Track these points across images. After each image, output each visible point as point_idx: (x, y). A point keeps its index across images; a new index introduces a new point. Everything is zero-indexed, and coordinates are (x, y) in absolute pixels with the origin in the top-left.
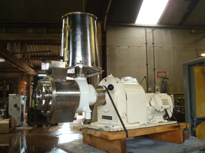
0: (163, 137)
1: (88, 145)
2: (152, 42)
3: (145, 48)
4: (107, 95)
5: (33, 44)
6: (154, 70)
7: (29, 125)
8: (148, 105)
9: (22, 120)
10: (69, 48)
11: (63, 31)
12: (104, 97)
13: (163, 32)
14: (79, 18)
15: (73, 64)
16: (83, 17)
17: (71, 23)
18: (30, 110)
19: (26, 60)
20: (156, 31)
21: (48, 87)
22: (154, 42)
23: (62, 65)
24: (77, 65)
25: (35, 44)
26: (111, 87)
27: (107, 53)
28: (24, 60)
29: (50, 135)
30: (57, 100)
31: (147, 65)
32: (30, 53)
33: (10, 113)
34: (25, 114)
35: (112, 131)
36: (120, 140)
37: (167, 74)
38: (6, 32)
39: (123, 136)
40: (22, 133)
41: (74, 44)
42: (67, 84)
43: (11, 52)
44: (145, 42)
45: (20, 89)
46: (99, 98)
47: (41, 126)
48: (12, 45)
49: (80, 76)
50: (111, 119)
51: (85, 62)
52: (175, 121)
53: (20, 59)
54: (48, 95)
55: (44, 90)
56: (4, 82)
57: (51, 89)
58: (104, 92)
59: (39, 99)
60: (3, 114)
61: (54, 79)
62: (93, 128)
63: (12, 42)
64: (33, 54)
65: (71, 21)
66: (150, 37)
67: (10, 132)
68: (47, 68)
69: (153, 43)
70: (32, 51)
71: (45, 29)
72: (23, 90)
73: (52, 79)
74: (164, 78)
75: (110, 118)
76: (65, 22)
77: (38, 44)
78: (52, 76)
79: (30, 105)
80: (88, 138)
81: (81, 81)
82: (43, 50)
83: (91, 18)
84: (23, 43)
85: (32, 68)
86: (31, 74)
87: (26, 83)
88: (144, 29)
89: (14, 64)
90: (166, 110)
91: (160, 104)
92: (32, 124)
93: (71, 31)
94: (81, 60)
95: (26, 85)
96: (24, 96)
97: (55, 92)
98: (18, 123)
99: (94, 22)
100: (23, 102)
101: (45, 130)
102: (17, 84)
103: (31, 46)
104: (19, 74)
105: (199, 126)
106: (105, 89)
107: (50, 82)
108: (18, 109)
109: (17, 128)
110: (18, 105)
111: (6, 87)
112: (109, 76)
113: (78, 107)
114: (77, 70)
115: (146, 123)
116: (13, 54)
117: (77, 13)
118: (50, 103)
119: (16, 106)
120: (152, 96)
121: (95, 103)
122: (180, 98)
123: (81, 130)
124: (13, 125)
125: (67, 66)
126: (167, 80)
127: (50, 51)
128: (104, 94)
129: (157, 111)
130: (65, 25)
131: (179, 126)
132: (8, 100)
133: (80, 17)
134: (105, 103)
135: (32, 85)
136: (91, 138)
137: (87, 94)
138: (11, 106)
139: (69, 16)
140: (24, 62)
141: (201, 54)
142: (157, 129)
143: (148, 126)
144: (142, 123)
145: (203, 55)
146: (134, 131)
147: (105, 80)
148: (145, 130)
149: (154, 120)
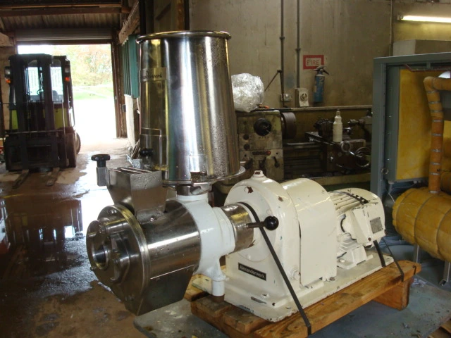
4: (256, 231)
6: (298, 51)
7: (10, 170)
26: (272, 224)
31: (282, 39)
35: (273, 321)
37: (325, 61)
47: (37, 170)
50: (264, 279)
74: (318, 71)
75: (260, 274)
92: (16, 167)
101: (50, 182)
105: (401, 198)
120: (347, 210)
122: (353, 121)
126: (324, 75)
131: (401, 278)
134: (250, 247)
135: (7, 76)
137: (213, 232)
141: (402, 15)
142: (363, 298)
143: (341, 288)
144: (327, 277)
145: (406, 18)
146: (321, 318)
147: (247, 190)
148: (341, 306)
149: (349, 260)
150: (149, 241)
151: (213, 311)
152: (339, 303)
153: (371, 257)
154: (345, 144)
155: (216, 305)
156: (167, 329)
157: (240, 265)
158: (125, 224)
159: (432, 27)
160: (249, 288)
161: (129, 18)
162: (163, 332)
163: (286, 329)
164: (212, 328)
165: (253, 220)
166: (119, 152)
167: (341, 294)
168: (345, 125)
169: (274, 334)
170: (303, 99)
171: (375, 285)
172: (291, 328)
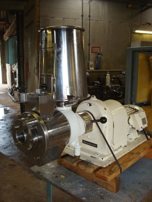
2: (88, 15)
3: (81, 20)
4: (94, 124)
6: (89, 45)
20: (93, 2)
22: (91, 15)
35: (104, 167)
36: (115, 177)
37: (101, 50)
39: (118, 173)
44: (81, 14)
66: (86, 9)
74: (98, 54)
75: (94, 145)
120: (131, 114)
122: (114, 76)
126: (101, 56)
141: (135, 30)
142: (141, 154)
143: (131, 150)
144: (123, 145)
145: (137, 31)
146: (125, 164)
147: (89, 105)
148: (133, 159)
149: (131, 137)
150: (48, 129)
151: (73, 163)
152: (131, 157)
153: (140, 136)
154: (112, 87)
155: (73, 160)
156: (48, 173)
157: (83, 141)
158: (36, 121)
159: (148, 36)
160: (89, 152)
161: (9, 28)
162: (46, 174)
163: (110, 170)
164: (69, 171)
165: (93, 119)
166: (4, 90)
167: (131, 153)
168: (111, 78)
169: (105, 173)
170: (91, 67)
171: (145, 149)
172: (113, 169)
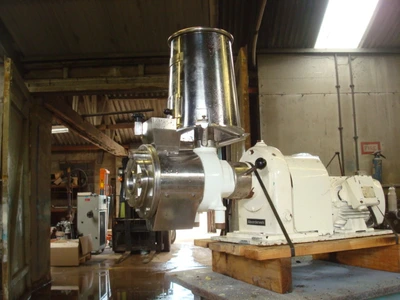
0: (367, 260)
1: (221, 275)
2: (349, 84)
3: (336, 95)
4: (254, 179)
5: (120, 98)
6: (356, 138)
7: (116, 252)
8: (336, 199)
9: (103, 241)
10: (182, 94)
11: (171, 63)
12: (250, 182)
13: (371, 63)
14: (199, 38)
15: (191, 122)
16: (207, 36)
17: (185, 49)
18: (117, 223)
19: (107, 127)
20: (357, 61)
21: (146, 166)
22: (354, 84)
23: (171, 124)
24: (197, 124)
25: (123, 97)
26: (261, 163)
27: (261, 109)
28: (104, 128)
29: (155, 269)
30: (162, 188)
31: (340, 129)
32: (113, 114)
33: (81, 228)
34: (108, 231)
35: (263, 244)
36: (279, 260)
37: (382, 148)
38: (69, 77)
39: (286, 253)
40: (103, 265)
41: (192, 85)
42: (180, 158)
43: (80, 113)
44: (335, 84)
45: (98, 182)
46: (239, 185)
47: (138, 252)
48: (81, 100)
49: (205, 144)
50: (264, 225)
51: (213, 118)
52: (389, 229)
53: (97, 127)
54: (146, 179)
55: (139, 171)
56: (69, 171)
57: (151, 167)
58: (249, 173)
59: (131, 187)
60: (67, 231)
61: (157, 149)
62: (230, 240)
63: (81, 95)
64: (120, 116)
65: (185, 45)
66: (345, 73)
67: (81, 264)
68: (145, 132)
69: (352, 86)
70: (119, 110)
71: (141, 68)
72: (104, 185)
73: (154, 150)
74: (375, 155)
75: (261, 222)
76: (175, 48)
77: (129, 97)
78: (154, 146)
79: (117, 213)
80: (222, 262)
81: (205, 153)
82: (140, 108)
83: (222, 36)
84: (101, 96)
85: (119, 143)
86: (118, 154)
87: (108, 172)
88: (332, 58)
89: (86, 135)
90: (370, 208)
91: (359, 196)
92: (121, 249)
93: (186, 61)
94: (205, 114)
95: (110, 175)
96: (105, 197)
97: (158, 174)
98: (96, 246)
99: (227, 44)
100: (104, 208)
101: (146, 260)
102: (92, 174)
103: (116, 102)
104: (96, 155)
106: (250, 167)
107: (150, 156)
108: (95, 221)
109: (93, 256)
110: (95, 215)
111: (72, 181)
112: (258, 144)
113: (200, 201)
114: (198, 132)
115: (332, 233)
116: (84, 117)
117: (196, 29)
118: (151, 194)
119: (90, 215)
120: (343, 181)
121: (233, 194)
123: (208, 246)
124: (85, 251)
125: (180, 125)
126: (381, 158)
127: (152, 110)
128: (249, 177)
129: (353, 211)
130: (175, 52)
131: (395, 239)
132: (76, 205)
133: (201, 37)
134: (251, 195)
135: (120, 175)
136: (227, 261)
137: (217, 177)
138: (82, 216)
139: (181, 35)
140: (104, 131)
143: (334, 238)
144: (323, 232)
149: (348, 227)
153: (371, 230)
157: (248, 220)
